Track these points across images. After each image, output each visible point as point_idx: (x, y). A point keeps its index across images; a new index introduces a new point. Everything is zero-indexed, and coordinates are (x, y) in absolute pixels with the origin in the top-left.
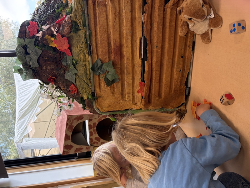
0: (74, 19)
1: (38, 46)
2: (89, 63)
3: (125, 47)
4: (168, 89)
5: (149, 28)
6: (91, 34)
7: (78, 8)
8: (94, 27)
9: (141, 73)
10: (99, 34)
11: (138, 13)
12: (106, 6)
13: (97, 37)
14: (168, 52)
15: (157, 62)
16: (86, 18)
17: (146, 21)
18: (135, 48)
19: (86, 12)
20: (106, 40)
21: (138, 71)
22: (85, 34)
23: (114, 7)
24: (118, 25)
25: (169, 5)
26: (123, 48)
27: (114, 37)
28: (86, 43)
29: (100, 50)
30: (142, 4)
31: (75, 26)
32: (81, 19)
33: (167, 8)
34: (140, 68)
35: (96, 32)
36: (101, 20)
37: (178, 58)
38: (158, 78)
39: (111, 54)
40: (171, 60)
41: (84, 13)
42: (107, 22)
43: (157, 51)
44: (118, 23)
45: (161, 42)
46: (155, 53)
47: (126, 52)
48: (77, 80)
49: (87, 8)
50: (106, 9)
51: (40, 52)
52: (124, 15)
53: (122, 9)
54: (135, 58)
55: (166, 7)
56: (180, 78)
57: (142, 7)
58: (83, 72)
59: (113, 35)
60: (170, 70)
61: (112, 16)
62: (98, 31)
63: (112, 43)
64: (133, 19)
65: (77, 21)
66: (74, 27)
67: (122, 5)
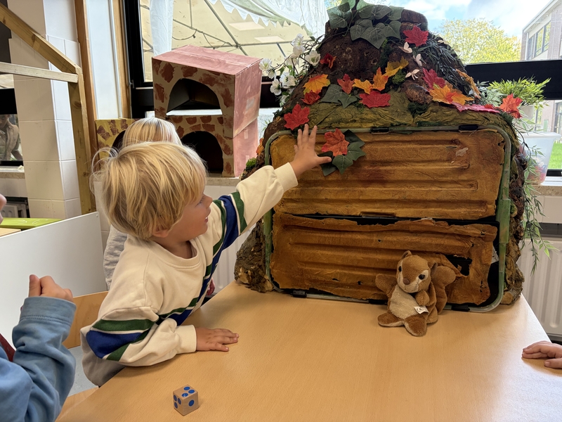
0: (430, 108)
1: (388, 43)
2: (357, 127)
3: (381, 189)
4: (306, 260)
5: (412, 228)
6: (406, 134)
7: (447, 115)
8: (416, 139)
9: (336, 213)
10: (405, 147)
11: (435, 211)
12: (449, 160)
13: (401, 144)
14: (369, 259)
15: (354, 240)
16: (432, 128)
17: (423, 223)
18: (378, 205)
19: (441, 128)
20: (395, 158)
21: (341, 209)
22: (406, 124)
23: (445, 175)
24: (418, 178)
25: (445, 261)
26: (380, 186)
27: (399, 171)
28: (392, 125)
29: (379, 147)
30: (448, 218)
31: (420, 109)
32: (431, 120)
33: (440, 258)
34: (345, 213)
35: (409, 142)
36: (428, 151)
37: (359, 276)
38: (327, 243)
39: (371, 166)
40: (355, 264)
41: (440, 124)
42: (423, 162)
43: (373, 240)
44: (422, 178)
45: (387, 248)
46: (369, 238)
47: (373, 191)
48: (329, 105)
49: (447, 131)
50: (444, 161)
51: (377, 45)
52: (434, 189)
53: (442, 186)
54: (363, 205)
55: (441, 256)
56: (323, 279)
57: (444, 218)
58: (344, 117)
59: (402, 171)
60: (340, 262)
61: (433, 169)
62: (409, 146)
63: (389, 168)
64: (425, 203)
65: (427, 113)
66: (417, 108)
67: (449, 186)
